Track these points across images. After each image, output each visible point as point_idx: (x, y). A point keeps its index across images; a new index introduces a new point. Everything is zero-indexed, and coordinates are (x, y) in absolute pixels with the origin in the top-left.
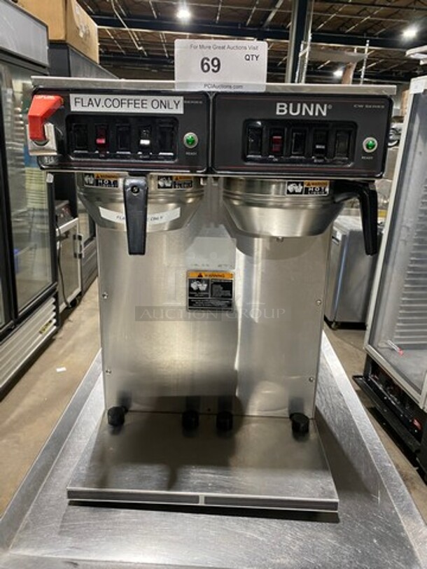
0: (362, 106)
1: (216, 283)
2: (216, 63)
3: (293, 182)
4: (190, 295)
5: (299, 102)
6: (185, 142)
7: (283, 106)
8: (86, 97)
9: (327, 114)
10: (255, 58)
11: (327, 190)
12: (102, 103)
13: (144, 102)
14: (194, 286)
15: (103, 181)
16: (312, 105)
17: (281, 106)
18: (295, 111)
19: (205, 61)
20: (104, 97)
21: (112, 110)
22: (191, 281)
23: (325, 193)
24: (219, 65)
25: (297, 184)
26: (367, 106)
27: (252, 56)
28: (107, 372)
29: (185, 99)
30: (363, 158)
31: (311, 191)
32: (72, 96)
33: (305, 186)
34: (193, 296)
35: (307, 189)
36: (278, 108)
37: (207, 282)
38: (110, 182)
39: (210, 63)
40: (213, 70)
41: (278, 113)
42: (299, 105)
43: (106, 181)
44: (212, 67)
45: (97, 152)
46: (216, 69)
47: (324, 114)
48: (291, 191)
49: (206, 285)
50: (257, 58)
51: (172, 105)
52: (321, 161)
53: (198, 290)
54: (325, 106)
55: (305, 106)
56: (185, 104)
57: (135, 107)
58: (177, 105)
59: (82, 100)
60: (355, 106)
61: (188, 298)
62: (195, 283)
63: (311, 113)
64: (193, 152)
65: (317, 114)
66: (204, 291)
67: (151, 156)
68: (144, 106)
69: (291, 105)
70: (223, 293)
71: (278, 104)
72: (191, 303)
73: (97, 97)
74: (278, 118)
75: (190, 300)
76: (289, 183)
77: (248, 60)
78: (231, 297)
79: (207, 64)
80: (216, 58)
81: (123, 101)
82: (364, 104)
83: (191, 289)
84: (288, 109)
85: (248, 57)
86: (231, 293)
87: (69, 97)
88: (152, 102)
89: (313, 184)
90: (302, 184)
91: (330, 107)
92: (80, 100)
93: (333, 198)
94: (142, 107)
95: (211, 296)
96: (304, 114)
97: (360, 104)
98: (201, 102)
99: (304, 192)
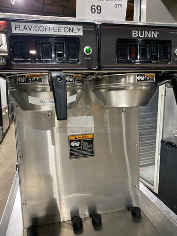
0: (173, 33)
1: (84, 141)
2: (99, 8)
3: (140, 75)
4: (71, 150)
5: (143, 30)
6: (85, 51)
7: (136, 32)
8: (23, 25)
9: (157, 37)
10: (120, 6)
11: (154, 79)
12: (33, 28)
13: (59, 28)
14: (73, 144)
15: (32, 79)
16: (150, 32)
17: (135, 32)
18: (142, 35)
19: (93, 7)
20: (34, 25)
21: (40, 33)
22: (71, 141)
23: (154, 81)
24: (100, 10)
25: (142, 75)
26: (175, 33)
27: (119, 5)
28: (24, 204)
29: (83, 27)
30: (175, 59)
31: (148, 80)
32: (13, 24)
33: (146, 77)
34: (72, 150)
35: (146, 78)
36: (133, 33)
37: (79, 141)
38: (36, 79)
39: (96, 8)
40: (97, 12)
41: (133, 36)
42: (143, 32)
43: (34, 78)
44: (97, 11)
45: (30, 59)
46: (99, 12)
47: (156, 36)
48: (139, 80)
49: (79, 143)
50: (121, 6)
51: (76, 30)
52: (155, 62)
53: (75, 146)
54: (156, 32)
55: (146, 32)
56: (83, 30)
57: (54, 31)
58: (79, 30)
59: (20, 26)
60: (170, 33)
61: (70, 151)
62: (73, 142)
63: (150, 36)
64: (89, 57)
65: (152, 37)
66: (78, 146)
67: (64, 60)
68: (59, 31)
69: (140, 31)
70: (88, 146)
71: (133, 31)
72: (71, 155)
73: (30, 25)
74: (134, 38)
75: (71, 152)
76: (138, 75)
77: (116, 7)
78: (93, 148)
79: (94, 9)
80: (99, 6)
81: (46, 28)
82: (174, 32)
83: (71, 146)
84: (138, 33)
85: (116, 6)
86: (93, 146)
87: (11, 25)
88: (65, 28)
89: (149, 76)
90: (144, 75)
91: (158, 33)
92: (18, 26)
93: (156, 84)
94: (58, 31)
95: (82, 149)
96: (146, 36)
97: (172, 32)
98: (92, 29)
99: (145, 80)
